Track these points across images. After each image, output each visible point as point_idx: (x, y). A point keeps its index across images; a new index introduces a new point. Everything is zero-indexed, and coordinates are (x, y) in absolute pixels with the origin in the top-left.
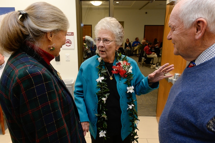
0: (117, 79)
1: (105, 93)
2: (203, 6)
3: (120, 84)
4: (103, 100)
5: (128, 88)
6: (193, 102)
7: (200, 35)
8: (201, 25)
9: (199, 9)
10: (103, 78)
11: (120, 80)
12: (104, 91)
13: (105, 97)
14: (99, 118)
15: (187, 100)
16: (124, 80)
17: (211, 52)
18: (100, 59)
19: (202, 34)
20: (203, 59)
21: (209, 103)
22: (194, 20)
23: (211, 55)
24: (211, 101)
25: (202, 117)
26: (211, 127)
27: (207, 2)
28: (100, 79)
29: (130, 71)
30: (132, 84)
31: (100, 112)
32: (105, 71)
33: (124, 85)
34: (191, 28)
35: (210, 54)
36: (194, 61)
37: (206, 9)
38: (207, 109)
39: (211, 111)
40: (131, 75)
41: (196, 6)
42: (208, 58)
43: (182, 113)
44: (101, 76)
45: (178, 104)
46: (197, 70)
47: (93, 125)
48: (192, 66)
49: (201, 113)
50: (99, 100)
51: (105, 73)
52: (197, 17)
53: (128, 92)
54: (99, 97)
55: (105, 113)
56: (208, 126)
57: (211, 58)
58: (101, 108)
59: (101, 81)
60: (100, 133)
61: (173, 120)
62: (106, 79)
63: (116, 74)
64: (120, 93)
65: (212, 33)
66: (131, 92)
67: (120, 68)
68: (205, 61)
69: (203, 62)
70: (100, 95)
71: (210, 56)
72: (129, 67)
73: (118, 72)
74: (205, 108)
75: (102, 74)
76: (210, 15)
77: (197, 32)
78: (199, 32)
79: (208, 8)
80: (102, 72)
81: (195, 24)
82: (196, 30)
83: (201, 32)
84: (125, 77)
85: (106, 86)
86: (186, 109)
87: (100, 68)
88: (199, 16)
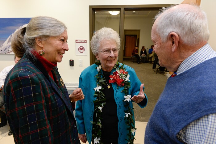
0: (114, 87)
1: (102, 102)
2: (173, 20)
3: (118, 93)
4: (99, 109)
5: (125, 97)
6: (168, 112)
7: (175, 48)
8: (174, 38)
9: (170, 23)
10: (100, 88)
11: (117, 89)
12: (101, 101)
13: (101, 106)
14: (94, 125)
15: (164, 109)
16: (121, 89)
17: (189, 63)
18: (99, 68)
19: (176, 47)
20: (182, 70)
21: (180, 114)
22: (167, 34)
23: (189, 66)
24: (181, 113)
25: (173, 128)
26: (183, 138)
27: (177, 16)
28: (98, 88)
29: (127, 79)
30: (130, 93)
31: (95, 120)
32: (104, 81)
33: (121, 93)
34: (167, 41)
35: (187, 65)
36: (176, 71)
37: (177, 23)
38: (177, 120)
39: (180, 122)
40: (128, 83)
41: (168, 21)
42: (186, 69)
43: (159, 122)
44: (99, 85)
45: (156, 113)
46: (177, 80)
47: (89, 132)
48: (174, 76)
49: (172, 124)
50: (95, 109)
51: (103, 82)
52: (169, 32)
53: (125, 100)
54: (95, 105)
55: (100, 121)
56: (181, 137)
57: (189, 69)
58: (96, 116)
59: (98, 91)
60: (95, 140)
61: (153, 128)
62: (103, 88)
63: (113, 83)
64: (118, 102)
65: (187, 45)
66: (128, 101)
67: (117, 77)
68: (183, 71)
69: (182, 72)
70: (97, 104)
71: (187, 67)
72: (127, 76)
73: (115, 82)
74: (176, 119)
75: (100, 83)
76: (181, 29)
77: (173, 45)
78: (174, 45)
79: (178, 22)
80: (100, 81)
81: (169, 38)
82: (171, 43)
83: (175, 45)
84: (122, 86)
85: (104, 95)
86: (162, 119)
87: (98, 77)
88: (172, 30)
